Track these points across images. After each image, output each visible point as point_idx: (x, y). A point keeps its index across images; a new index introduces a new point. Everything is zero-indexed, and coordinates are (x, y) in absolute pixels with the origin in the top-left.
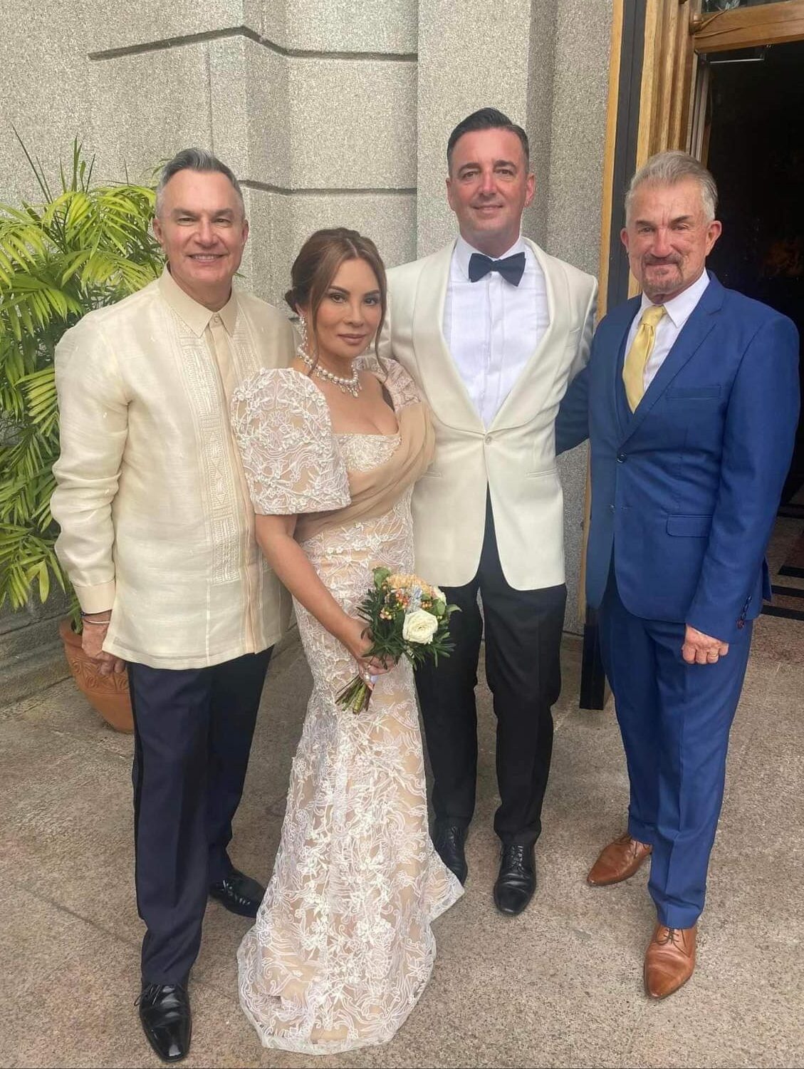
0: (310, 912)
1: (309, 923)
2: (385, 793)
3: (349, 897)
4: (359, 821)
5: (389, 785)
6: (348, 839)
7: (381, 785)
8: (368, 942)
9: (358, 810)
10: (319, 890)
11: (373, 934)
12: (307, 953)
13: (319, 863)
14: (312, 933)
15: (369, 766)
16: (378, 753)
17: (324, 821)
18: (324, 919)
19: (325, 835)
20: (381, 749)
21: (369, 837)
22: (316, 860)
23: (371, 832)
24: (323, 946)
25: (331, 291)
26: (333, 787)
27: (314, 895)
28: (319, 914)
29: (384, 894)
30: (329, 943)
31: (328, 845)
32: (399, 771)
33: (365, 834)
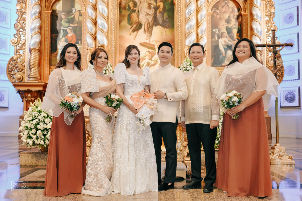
0: (89, 174)
1: (89, 176)
2: (103, 151)
3: (96, 170)
4: (98, 155)
5: (104, 149)
6: (96, 159)
7: (102, 149)
8: (100, 178)
9: (98, 152)
10: (91, 170)
11: (101, 176)
12: (89, 182)
13: (91, 164)
14: (90, 178)
15: (100, 145)
16: (102, 143)
17: (92, 155)
18: (92, 175)
19: (92, 158)
20: (102, 142)
21: (100, 158)
22: (90, 163)
23: (100, 157)
24: (92, 180)
25: (99, 57)
26: (93, 149)
27: (90, 170)
28: (91, 174)
29: (102, 169)
30: (94, 180)
31: (93, 160)
32: (106, 147)
33: (99, 157)
